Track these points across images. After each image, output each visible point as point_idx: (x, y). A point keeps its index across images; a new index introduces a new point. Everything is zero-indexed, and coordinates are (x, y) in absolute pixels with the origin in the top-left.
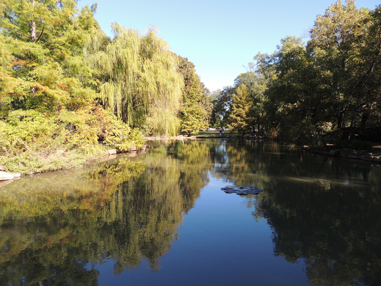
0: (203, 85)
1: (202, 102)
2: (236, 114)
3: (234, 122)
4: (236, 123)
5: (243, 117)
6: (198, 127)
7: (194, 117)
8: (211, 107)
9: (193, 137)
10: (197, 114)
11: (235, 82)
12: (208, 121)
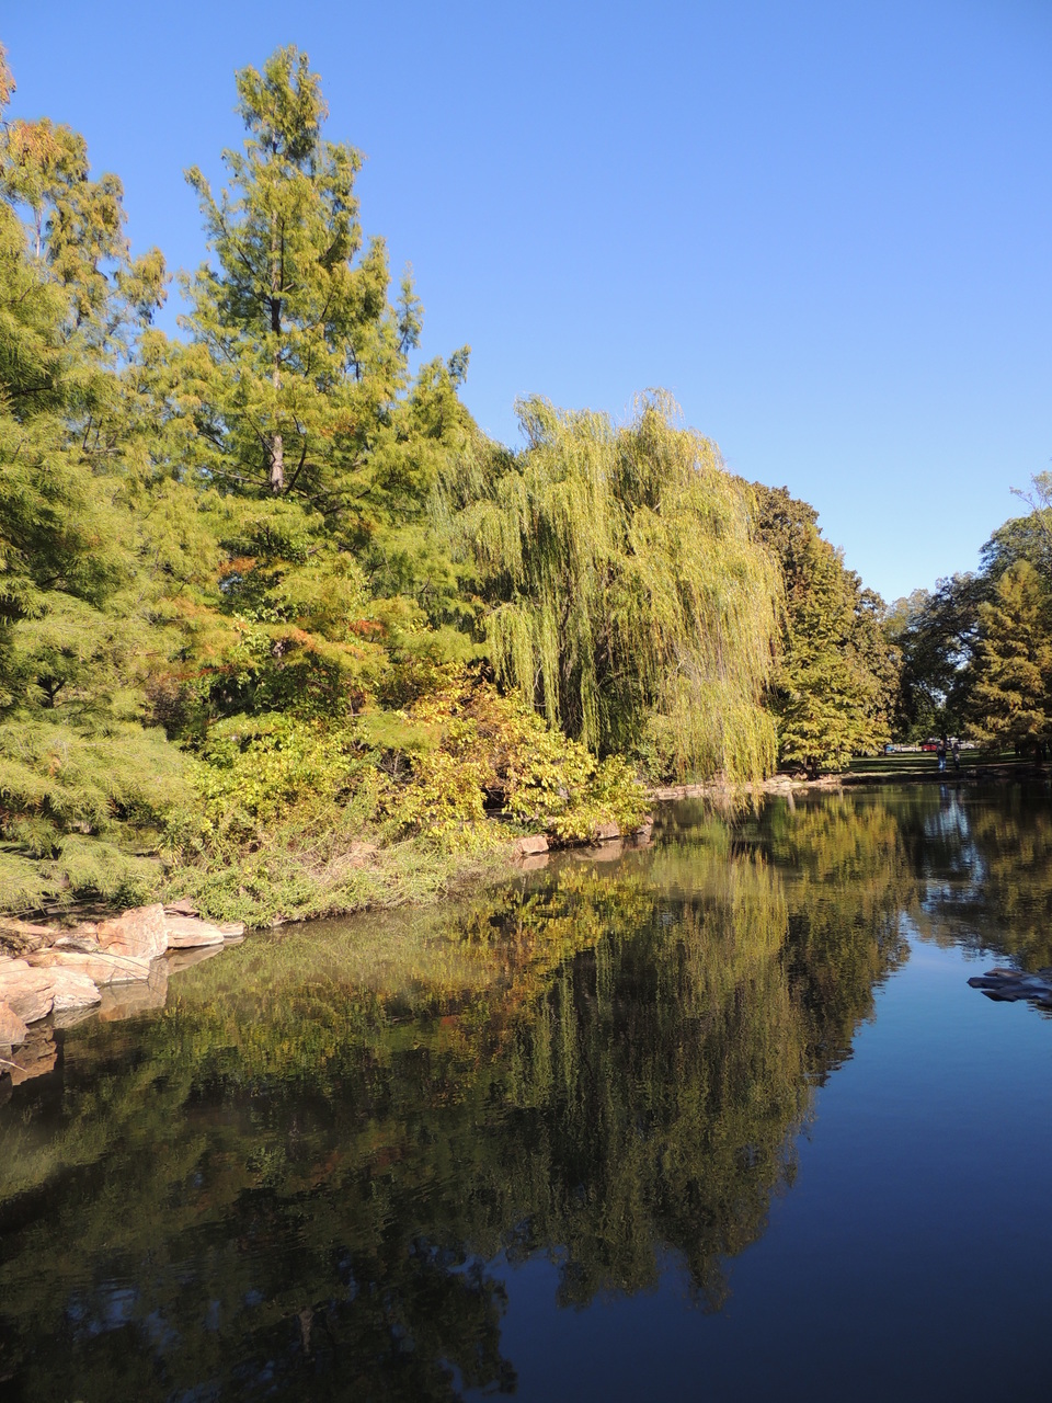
0: (855, 579)
1: (854, 644)
2: (1001, 680)
3: (994, 714)
4: (1003, 718)
5: (1033, 692)
6: (845, 741)
7: (830, 703)
8: (892, 662)
9: (830, 781)
10: (841, 693)
11: (985, 555)
12: (883, 714)
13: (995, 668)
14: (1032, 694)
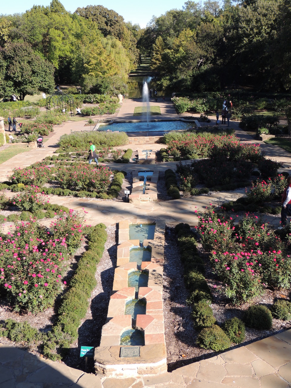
1: (131, 49)
4: (156, 65)
8: (138, 52)
12: (136, 63)
13: (155, 57)
14: (160, 61)
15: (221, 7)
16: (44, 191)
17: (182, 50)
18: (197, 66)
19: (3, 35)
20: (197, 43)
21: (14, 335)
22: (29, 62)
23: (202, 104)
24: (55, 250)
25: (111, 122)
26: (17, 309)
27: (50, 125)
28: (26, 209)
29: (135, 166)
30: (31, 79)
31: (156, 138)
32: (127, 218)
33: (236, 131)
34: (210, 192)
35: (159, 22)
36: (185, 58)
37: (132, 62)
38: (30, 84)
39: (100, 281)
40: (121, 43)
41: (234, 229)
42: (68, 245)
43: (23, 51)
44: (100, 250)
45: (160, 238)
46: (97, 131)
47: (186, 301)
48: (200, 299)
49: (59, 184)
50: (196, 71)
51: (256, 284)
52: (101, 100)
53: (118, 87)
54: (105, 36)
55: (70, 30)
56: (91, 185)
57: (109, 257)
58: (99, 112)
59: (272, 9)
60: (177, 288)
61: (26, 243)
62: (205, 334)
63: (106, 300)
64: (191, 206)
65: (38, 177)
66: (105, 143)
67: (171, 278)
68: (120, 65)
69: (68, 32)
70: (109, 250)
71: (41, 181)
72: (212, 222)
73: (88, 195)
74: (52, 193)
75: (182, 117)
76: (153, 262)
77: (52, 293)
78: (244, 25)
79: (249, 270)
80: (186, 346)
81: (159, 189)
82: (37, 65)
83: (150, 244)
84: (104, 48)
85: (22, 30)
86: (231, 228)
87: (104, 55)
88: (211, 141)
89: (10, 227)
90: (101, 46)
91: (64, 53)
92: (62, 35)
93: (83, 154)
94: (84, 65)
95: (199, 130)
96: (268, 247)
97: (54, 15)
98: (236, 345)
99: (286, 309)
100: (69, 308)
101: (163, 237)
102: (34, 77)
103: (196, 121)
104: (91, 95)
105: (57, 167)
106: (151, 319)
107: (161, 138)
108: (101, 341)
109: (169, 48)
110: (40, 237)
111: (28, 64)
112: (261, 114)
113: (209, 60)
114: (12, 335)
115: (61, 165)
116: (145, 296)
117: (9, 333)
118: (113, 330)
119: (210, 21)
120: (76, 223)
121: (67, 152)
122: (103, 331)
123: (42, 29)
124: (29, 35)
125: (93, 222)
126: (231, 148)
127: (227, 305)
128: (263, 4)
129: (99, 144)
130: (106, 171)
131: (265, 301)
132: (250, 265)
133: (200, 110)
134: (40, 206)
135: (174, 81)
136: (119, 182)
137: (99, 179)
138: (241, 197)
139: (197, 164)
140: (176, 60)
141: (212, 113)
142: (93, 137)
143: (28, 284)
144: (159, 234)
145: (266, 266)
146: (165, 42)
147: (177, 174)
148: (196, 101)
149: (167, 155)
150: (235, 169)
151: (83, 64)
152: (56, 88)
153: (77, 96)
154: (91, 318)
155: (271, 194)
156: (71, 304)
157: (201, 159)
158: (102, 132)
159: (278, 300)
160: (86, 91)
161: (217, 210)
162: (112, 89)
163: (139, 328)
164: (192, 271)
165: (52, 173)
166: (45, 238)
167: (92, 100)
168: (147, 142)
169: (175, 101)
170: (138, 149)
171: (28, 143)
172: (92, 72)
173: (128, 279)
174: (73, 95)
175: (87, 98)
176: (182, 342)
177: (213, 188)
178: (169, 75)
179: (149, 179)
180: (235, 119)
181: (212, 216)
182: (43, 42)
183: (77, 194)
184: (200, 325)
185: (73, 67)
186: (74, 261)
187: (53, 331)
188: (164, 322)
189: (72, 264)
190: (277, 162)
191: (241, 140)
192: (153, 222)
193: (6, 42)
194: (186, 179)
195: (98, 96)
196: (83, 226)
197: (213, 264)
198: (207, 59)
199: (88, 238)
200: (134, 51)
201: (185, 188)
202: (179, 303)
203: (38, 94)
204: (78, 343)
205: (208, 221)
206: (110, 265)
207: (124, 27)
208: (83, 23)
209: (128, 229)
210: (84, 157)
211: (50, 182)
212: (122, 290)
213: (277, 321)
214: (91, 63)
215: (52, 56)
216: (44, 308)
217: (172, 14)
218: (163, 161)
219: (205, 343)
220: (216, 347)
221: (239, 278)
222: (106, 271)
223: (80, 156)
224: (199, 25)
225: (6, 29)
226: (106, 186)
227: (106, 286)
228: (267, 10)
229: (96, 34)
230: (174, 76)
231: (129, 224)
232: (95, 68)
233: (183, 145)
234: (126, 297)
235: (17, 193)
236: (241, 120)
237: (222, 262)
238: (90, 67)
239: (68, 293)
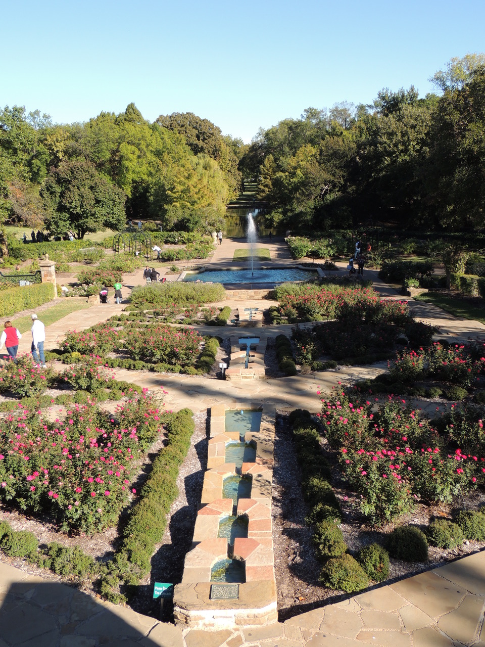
14: (270, 188)
15: (353, 116)
16: (107, 363)
17: (300, 173)
18: (321, 194)
19: (57, 151)
20: (320, 164)
21: (60, 566)
22: (91, 188)
23: (327, 246)
24: (121, 445)
25: (202, 270)
26: (65, 528)
27: (119, 272)
28: (83, 387)
29: (234, 330)
30: (93, 210)
31: (264, 292)
32: (223, 402)
33: (375, 283)
34: (338, 366)
35: (269, 135)
36: (303, 184)
37: (232, 189)
38: (92, 218)
39: (184, 490)
40: (217, 163)
41: (371, 417)
42: (140, 439)
43: (83, 172)
44: (183, 446)
45: (268, 430)
46: (183, 281)
47: (305, 519)
48: (325, 517)
49: (129, 354)
50: (318, 201)
51: (404, 496)
52: (189, 240)
53: (212, 222)
54: (196, 154)
55: (147, 146)
56: (173, 355)
57: (197, 456)
58: (186, 256)
59: (423, 118)
60: (292, 501)
61: (81, 434)
62: (332, 568)
63: (191, 517)
64: (312, 385)
65: (100, 344)
66: (193, 298)
67: (283, 487)
68: (215, 193)
69: (145, 149)
70: (196, 446)
71: (104, 350)
72: (341, 407)
73: (169, 369)
74: (119, 366)
75: (300, 264)
76: (259, 464)
77: (115, 505)
78: (384, 139)
79: (394, 475)
80: (304, 585)
81: (267, 361)
82: (103, 191)
83: (254, 439)
84: (194, 170)
85: (83, 145)
86: (368, 416)
87: (195, 179)
88: (340, 297)
89: (59, 412)
90: (190, 167)
91: (139, 176)
92: (138, 153)
93: (163, 313)
94: (166, 193)
95: (322, 282)
96: (420, 444)
97: (127, 125)
98: (376, 583)
99: (447, 532)
100: (139, 528)
101: (273, 428)
102: (98, 208)
103: (319, 269)
104: (175, 233)
105: (127, 330)
106: (255, 544)
107: (270, 293)
108: (184, 576)
109: (283, 171)
110: (101, 426)
111: (90, 190)
112: (409, 259)
113: (337, 187)
114: (56, 565)
115: (132, 327)
116: (247, 512)
117: (52, 563)
118: (201, 559)
119: (339, 134)
120: (151, 408)
121: (140, 309)
122: (186, 560)
123: (110, 144)
124: (93, 151)
125: (175, 406)
126: (368, 305)
127: (363, 526)
128: (410, 112)
129: (185, 299)
130: (194, 336)
131: (417, 521)
132: (395, 469)
133: (325, 254)
134: (101, 383)
135: (289, 214)
136: (212, 352)
137: (184, 346)
138: (382, 374)
139: (320, 328)
140: (292, 186)
141: (341, 259)
142: (176, 290)
143: (82, 492)
144: (266, 424)
145: (417, 471)
146: (276, 163)
147: (292, 342)
148: (319, 242)
149: (279, 315)
150: (373, 335)
151: (164, 190)
152: (127, 223)
153: (155, 234)
154: (170, 542)
155: (423, 370)
156: (141, 522)
157: (326, 321)
158: (190, 283)
159: (436, 520)
160: (168, 227)
161: (348, 392)
162: (204, 225)
163: (238, 558)
164: (313, 476)
165: (120, 339)
166: (108, 427)
167: (177, 240)
168: (251, 297)
169: (289, 242)
170: (239, 307)
171: (87, 298)
172: (176, 202)
173: (222, 487)
174: (150, 233)
175: (170, 237)
176: (300, 578)
177: (342, 361)
178: (282, 207)
179: (254, 349)
180: (373, 266)
181: (342, 400)
182: (111, 161)
183: (154, 368)
184: (325, 554)
185: (151, 195)
186: (148, 461)
187: (115, 561)
188: (274, 549)
189: (144, 464)
190: (432, 325)
191: (381, 296)
192: (258, 407)
193: (60, 160)
194: (304, 349)
195: (185, 235)
196: (162, 412)
197: (342, 467)
198: (334, 186)
199: (168, 429)
200: (235, 175)
201: (304, 361)
202: (294, 522)
203: (103, 231)
204: (151, 578)
205: (336, 407)
206: (198, 467)
207: (222, 141)
208: (166, 137)
209: (224, 417)
210: (163, 317)
211: (116, 351)
212: (215, 502)
213: (435, 549)
214: (176, 190)
215: (123, 180)
216: (104, 527)
217: (287, 124)
218: (273, 324)
219: (331, 580)
220: (348, 587)
221: (380, 487)
222: (192, 475)
223: (159, 315)
224: (323, 139)
225: (62, 144)
226: (194, 357)
227: (192, 497)
228: (416, 119)
229: (183, 151)
230: (289, 207)
231: (225, 410)
232: (182, 197)
233: (301, 301)
234: (220, 513)
235: (71, 365)
236: (381, 269)
237: (356, 465)
238: (174, 195)
239: (138, 505)
